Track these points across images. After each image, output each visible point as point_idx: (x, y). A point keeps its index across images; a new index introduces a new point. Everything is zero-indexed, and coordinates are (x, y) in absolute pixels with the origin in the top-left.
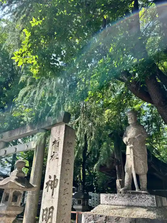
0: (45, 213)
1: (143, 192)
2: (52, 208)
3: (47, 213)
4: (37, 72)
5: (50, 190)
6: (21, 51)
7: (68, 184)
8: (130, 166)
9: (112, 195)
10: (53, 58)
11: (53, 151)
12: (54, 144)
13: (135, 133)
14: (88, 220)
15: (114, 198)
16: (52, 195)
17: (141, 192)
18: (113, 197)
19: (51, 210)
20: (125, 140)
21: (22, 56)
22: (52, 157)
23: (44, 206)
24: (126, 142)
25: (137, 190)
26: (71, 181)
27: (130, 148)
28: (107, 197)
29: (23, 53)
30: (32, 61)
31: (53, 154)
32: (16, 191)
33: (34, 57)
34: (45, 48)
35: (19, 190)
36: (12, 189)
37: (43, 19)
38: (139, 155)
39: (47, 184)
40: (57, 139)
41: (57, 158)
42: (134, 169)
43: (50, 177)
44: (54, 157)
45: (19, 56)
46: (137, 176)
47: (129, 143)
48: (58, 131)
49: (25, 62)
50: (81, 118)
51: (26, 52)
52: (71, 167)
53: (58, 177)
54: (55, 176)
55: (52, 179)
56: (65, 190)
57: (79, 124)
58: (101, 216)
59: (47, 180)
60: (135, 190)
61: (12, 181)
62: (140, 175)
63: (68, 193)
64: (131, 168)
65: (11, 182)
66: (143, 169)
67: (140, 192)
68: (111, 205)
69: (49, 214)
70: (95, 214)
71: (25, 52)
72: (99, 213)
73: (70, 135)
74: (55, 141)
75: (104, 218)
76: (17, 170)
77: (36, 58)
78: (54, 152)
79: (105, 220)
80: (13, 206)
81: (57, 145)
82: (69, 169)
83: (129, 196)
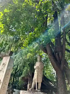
1: (38, 91)
4: (3, 31)
7: (6, 84)
8: (35, 79)
9: (26, 91)
10: (11, 27)
12: (3, 65)
13: (39, 65)
15: (26, 93)
20: (35, 67)
25: (36, 90)
27: (37, 71)
28: (23, 92)
30: (1, 26)
31: (1, 69)
33: (3, 25)
34: (8, 22)
37: (10, 10)
38: (39, 74)
40: (5, 63)
41: (3, 72)
46: (37, 83)
48: (6, 59)
52: (9, 76)
54: (0, 80)
57: (16, 58)
63: (5, 89)
73: (11, 61)
74: (4, 63)
77: (3, 26)
78: (2, 69)
82: (8, 78)
83: (33, 92)
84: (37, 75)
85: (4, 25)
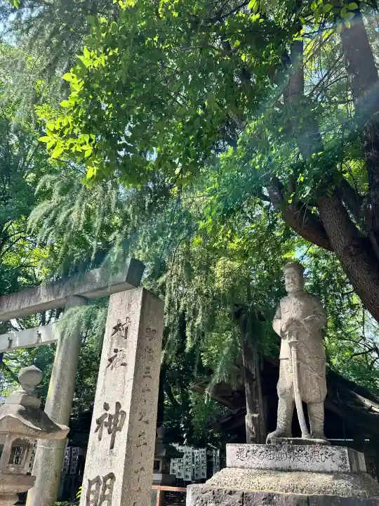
0: (93, 487)
2: (111, 476)
3: (98, 488)
4: (95, 171)
5: (107, 437)
6: (61, 124)
7: (147, 422)
9: (253, 447)
10: (124, 141)
11: (114, 347)
12: (115, 332)
13: (300, 312)
14: (202, 501)
15: (258, 453)
16: (112, 447)
17: (313, 440)
18: (254, 452)
19: (108, 482)
20: (278, 326)
21: (62, 134)
22: (111, 360)
23: (89, 473)
24: (281, 332)
25: (304, 437)
26: (152, 416)
27: (290, 344)
28: (241, 451)
29: (65, 128)
30: (81, 146)
31: (114, 354)
32: (18, 440)
33: (87, 138)
35: (27, 438)
36: (11, 433)
37: (111, 54)
39: (99, 422)
40: (123, 321)
41: (124, 364)
42: (298, 390)
43: (106, 407)
44: (117, 362)
45: (56, 136)
47: (287, 333)
48: (126, 302)
49: (68, 148)
50: (172, 276)
51: (71, 127)
52: (155, 384)
53: (126, 407)
54: (118, 405)
55: (112, 411)
56: (139, 436)
58: (231, 493)
59: (97, 413)
60: (301, 437)
61: (12, 415)
62: (310, 403)
63: (146, 444)
64: (291, 388)
65: (9, 417)
66: (318, 392)
67: (311, 440)
68: (251, 468)
69: (104, 490)
70: (216, 488)
71: (68, 126)
72: (226, 487)
73: (152, 312)
74: (119, 325)
75: (237, 498)
76: (22, 391)
77: (90, 140)
78: (116, 351)
79: (240, 502)
80: (11, 474)
81: (124, 335)
82: (149, 390)
83: (290, 450)
84: (294, 363)
85: (93, 137)
